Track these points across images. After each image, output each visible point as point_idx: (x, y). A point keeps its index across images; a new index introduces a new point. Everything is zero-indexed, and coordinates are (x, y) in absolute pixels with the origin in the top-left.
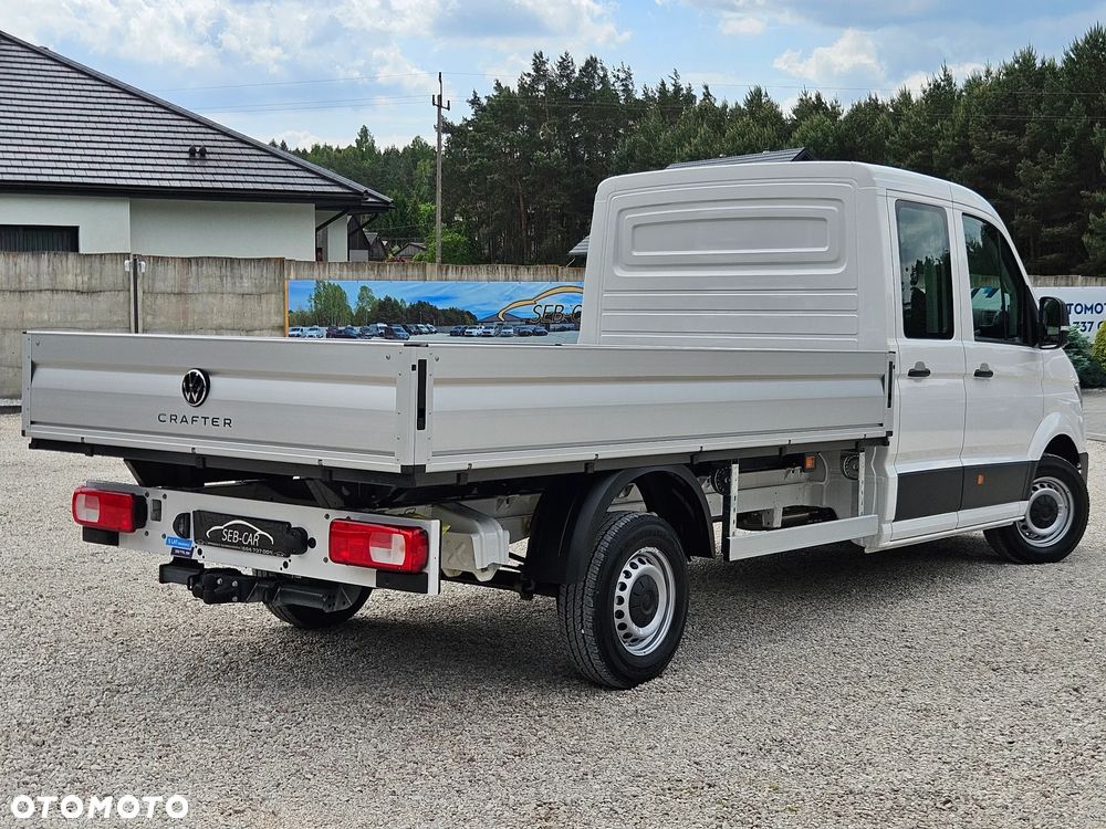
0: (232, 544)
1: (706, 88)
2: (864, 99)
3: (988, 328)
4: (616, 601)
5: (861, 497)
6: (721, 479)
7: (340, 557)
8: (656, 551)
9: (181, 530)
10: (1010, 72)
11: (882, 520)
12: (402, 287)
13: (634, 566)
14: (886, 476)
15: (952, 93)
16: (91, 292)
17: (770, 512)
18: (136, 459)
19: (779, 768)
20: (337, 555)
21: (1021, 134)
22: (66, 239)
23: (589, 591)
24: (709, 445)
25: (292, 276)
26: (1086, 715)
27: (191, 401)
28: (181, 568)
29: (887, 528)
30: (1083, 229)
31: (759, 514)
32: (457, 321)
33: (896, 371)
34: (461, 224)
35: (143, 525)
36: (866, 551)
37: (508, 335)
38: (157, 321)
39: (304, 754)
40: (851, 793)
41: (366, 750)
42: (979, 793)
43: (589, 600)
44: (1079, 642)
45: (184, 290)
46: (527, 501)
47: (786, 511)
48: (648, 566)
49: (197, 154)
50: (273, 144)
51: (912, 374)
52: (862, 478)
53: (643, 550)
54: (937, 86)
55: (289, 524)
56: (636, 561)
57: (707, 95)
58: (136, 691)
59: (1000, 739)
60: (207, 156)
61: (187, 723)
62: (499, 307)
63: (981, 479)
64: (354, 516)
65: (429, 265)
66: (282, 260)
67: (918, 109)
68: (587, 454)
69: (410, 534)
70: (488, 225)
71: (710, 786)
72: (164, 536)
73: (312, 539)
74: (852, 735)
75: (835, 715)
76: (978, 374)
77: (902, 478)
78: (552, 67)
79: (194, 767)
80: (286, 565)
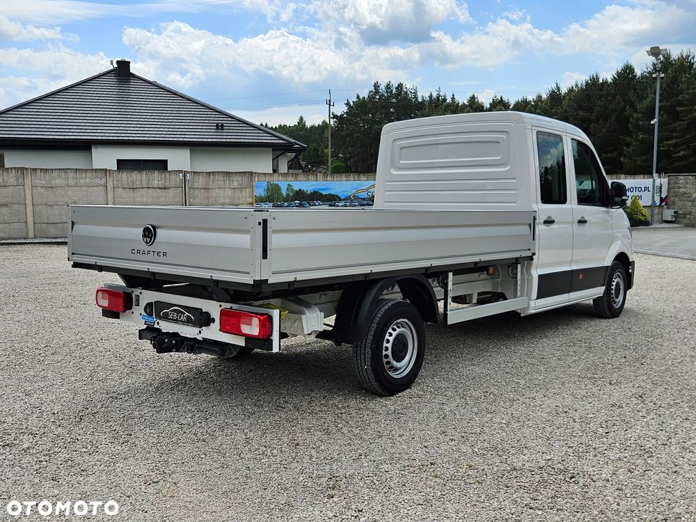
0: (173, 320)
1: (453, 95)
2: (520, 99)
3: (584, 198)
4: (384, 349)
5: (519, 287)
6: (443, 280)
7: (226, 329)
8: (406, 321)
9: (148, 311)
10: (587, 83)
11: (530, 299)
12: (307, 184)
13: (394, 330)
14: (531, 275)
15: (560, 94)
16: (165, 188)
17: (471, 295)
18: (125, 274)
19: (473, 450)
20: (223, 329)
21: (592, 113)
22: (162, 165)
23: (368, 345)
24: (435, 263)
25: (256, 180)
26: (648, 413)
27: (147, 242)
28: (150, 333)
29: (532, 304)
30: (621, 154)
31: (465, 296)
32: (331, 200)
33: (537, 221)
34: (342, 158)
35: (131, 309)
36: (522, 315)
37: (355, 206)
38: (195, 201)
39: (204, 441)
40: (515, 469)
41: (240, 437)
42: (591, 469)
43: (368, 350)
44: (638, 365)
45: (207, 187)
46: (336, 294)
47: (479, 294)
48: (402, 329)
49: (220, 127)
50: (262, 125)
51: (546, 222)
52: (519, 277)
53: (399, 321)
54: (553, 92)
55: (201, 309)
56: (395, 327)
57: (453, 98)
58: (127, 398)
59: (601, 430)
60: (224, 128)
61: (145, 420)
62: (351, 192)
63: (581, 276)
64: (235, 306)
65: (318, 174)
66: (252, 172)
67: (546, 102)
68: (366, 270)
69: (262, 318)
70: (354, 158)
71: (432, 464)
72: (141, 314)
73: (213, 318)
74: (515, 427)
75: (505, 413)
76: (580, 222)
77: (541, 277)
78: (382, 88)
79: (139, 450)
80: (200, 332)
